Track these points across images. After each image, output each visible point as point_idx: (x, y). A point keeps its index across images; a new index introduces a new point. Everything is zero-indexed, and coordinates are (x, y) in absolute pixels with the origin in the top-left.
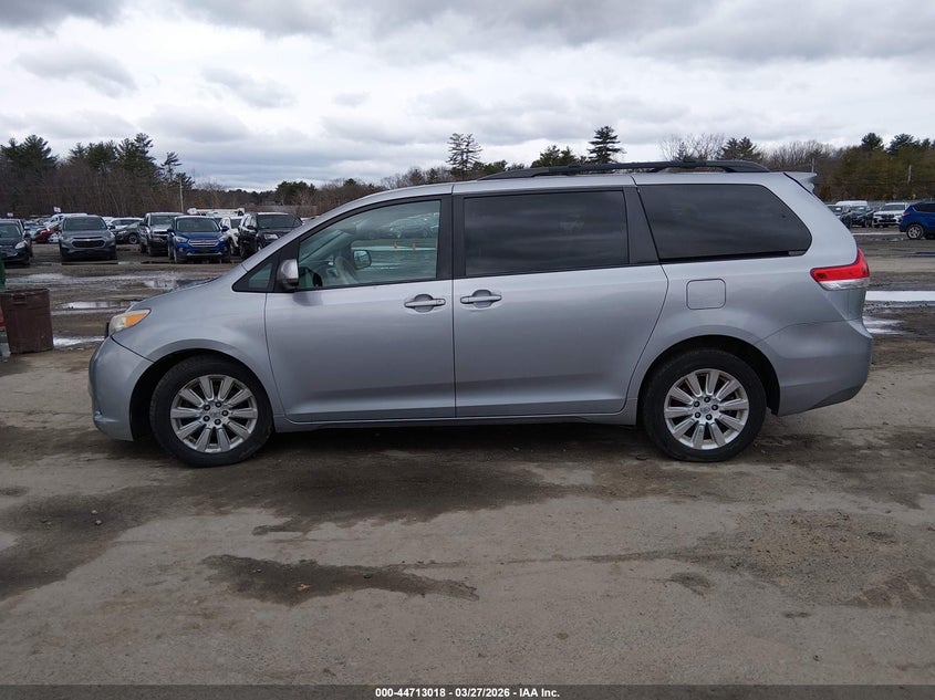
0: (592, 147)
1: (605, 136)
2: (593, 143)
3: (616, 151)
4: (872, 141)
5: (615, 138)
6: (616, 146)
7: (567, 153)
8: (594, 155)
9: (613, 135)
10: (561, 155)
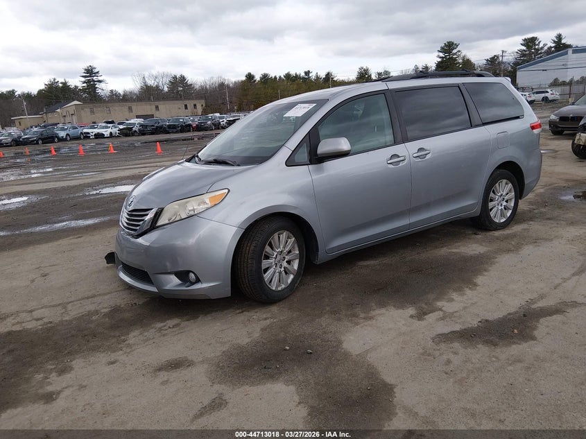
0: (83, 79)
1: (90, 72)
2: (83, 76)
3: (100, 81)
4: (250, 77)
5: (98, 72)
6: (100, 78)
7: (65, 84)
8: (85, 85)
9: (95, 71)
10: (61, 85)
